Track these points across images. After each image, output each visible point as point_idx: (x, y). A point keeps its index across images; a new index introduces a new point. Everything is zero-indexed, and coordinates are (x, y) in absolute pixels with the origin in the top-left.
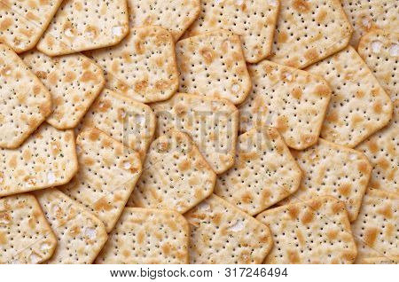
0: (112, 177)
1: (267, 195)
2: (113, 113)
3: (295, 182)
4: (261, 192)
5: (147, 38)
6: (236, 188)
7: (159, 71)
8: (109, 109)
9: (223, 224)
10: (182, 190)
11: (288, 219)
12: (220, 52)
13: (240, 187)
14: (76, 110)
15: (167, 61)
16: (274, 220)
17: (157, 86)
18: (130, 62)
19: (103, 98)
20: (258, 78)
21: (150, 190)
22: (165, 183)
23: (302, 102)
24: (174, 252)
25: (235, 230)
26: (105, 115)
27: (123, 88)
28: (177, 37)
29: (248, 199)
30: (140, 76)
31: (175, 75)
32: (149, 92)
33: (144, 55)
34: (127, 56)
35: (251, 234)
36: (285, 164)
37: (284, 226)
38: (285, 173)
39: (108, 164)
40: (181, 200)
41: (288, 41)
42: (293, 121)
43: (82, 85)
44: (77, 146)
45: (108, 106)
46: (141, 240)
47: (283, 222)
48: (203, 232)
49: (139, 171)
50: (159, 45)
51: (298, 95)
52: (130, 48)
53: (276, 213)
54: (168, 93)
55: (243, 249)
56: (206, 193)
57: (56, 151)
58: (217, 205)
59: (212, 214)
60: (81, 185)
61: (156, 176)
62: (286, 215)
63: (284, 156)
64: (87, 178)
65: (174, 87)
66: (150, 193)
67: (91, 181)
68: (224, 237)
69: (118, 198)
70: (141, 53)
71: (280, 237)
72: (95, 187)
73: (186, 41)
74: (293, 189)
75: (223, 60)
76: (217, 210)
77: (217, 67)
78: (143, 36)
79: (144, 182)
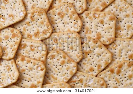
0: (34, 74)
1: (99, 66)
2: (28, 48)
3: (109, 58)
4: (96, 66)
5: (35, 14)
6: (86, 66)
7: (43, 26)
8: (26, 47)
9: (84, 82)
10: (64, 73)
11: (110, 74)
12: (66, 12)
13: (87, 66)
14: (13, 50)
15: (45, 21)
16: (105, 76)
17: (44, 32)
18: (30, 25)
19: (23, 43)
20: (84, 19)
21: (51, 76)
22: (56, 71)
23: (105, 25)
25: (90, 84)
26: (25, 50)
27: (30, 37)
28: (47, 11)
29: (92, 70)
30: (35, 30)
31: (50, 27)
32: (41, 36)
33: (35, 21)
34: (28, 23)
35: (97, 84)
36: (104, 52)
37: (109, 77)
38: (104, 56)
39: (31, 69)
40: (65, 77)
42: (103, 33)
43: (13, 39)
44: (17, 65)
45: (25, 46)
47: (109, 75)
49: (45, 69)
50: (40, 16)
51: (102, 22)
52: (29, 19)
53: (105, 73)
54: (48, 34)
56: (74, 72)
57: (9, 69)
58: (80, 75)
59: (79, 79)
60: (23, 81)
61: (52, 69)
62: (109, 73)
63: (103, 49)
64: (24, 77)
65: (50, 31)
66: (51, 77)
67: (26, 78)
69: (39, 82)
70: (33, 21)
71: (109, 82)
72: (28, 80)
73: (51, 11)
74: (109, 61)
75: (68, 15)
76: (80, 78)
77: (66, 19)
78: (33, 14)
79: (48, 73)
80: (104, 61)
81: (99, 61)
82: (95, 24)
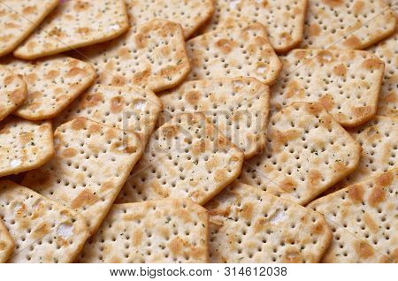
1: (316, 176)
2: (104, 107)
3: (352, 156)
4: (306, 177)
5: (150, 33)
6: (270, 175)
7: (165, 61)
8: (100, 103)
11: (349, 204)
12: (240, 41)
13: (277, 175)
15: (175, 50)
16: (328, 208)
17: (162, 72)
18: (129, 58)
19: (92, 92)
20: (289, 66)
21: (152, 186)
22: (173, 174)
23: (348, 79)
24: (187, 250)
25: (275, 222)
26: (94, 109)
27: (119, 84)
28: (187, 34)
29: (290, 186)
31: (185, 60)
32: (151, 80)
33: (146, 49)
34: (125, 53)
35: (298, 225)
37: (345, 214)
39: (96, 152)
41: (321, 34)
46: (138, 241)
47: (342, 208)
48: (228, 231)
50: (165, 36)
53: (331, 199)
54: (176, 78)
55: (288, 246)
56: (231, 175)
58: (246, 195)
60: (56, 184)
61: (161, 168)
62: (346, 201)
63: (333, 131)
66: (151, 189)
68: (258, 235)
70: (142, 46)
71: (340, 230)
73: (198, 39)
74: (352, 165)
75: (244, 49)
76: (245, 201)
77: (237, 55)
78: (146, 30)
79: (144, 180)
80: (332, 162)
81: (316, 163)
82: (318, 76)
